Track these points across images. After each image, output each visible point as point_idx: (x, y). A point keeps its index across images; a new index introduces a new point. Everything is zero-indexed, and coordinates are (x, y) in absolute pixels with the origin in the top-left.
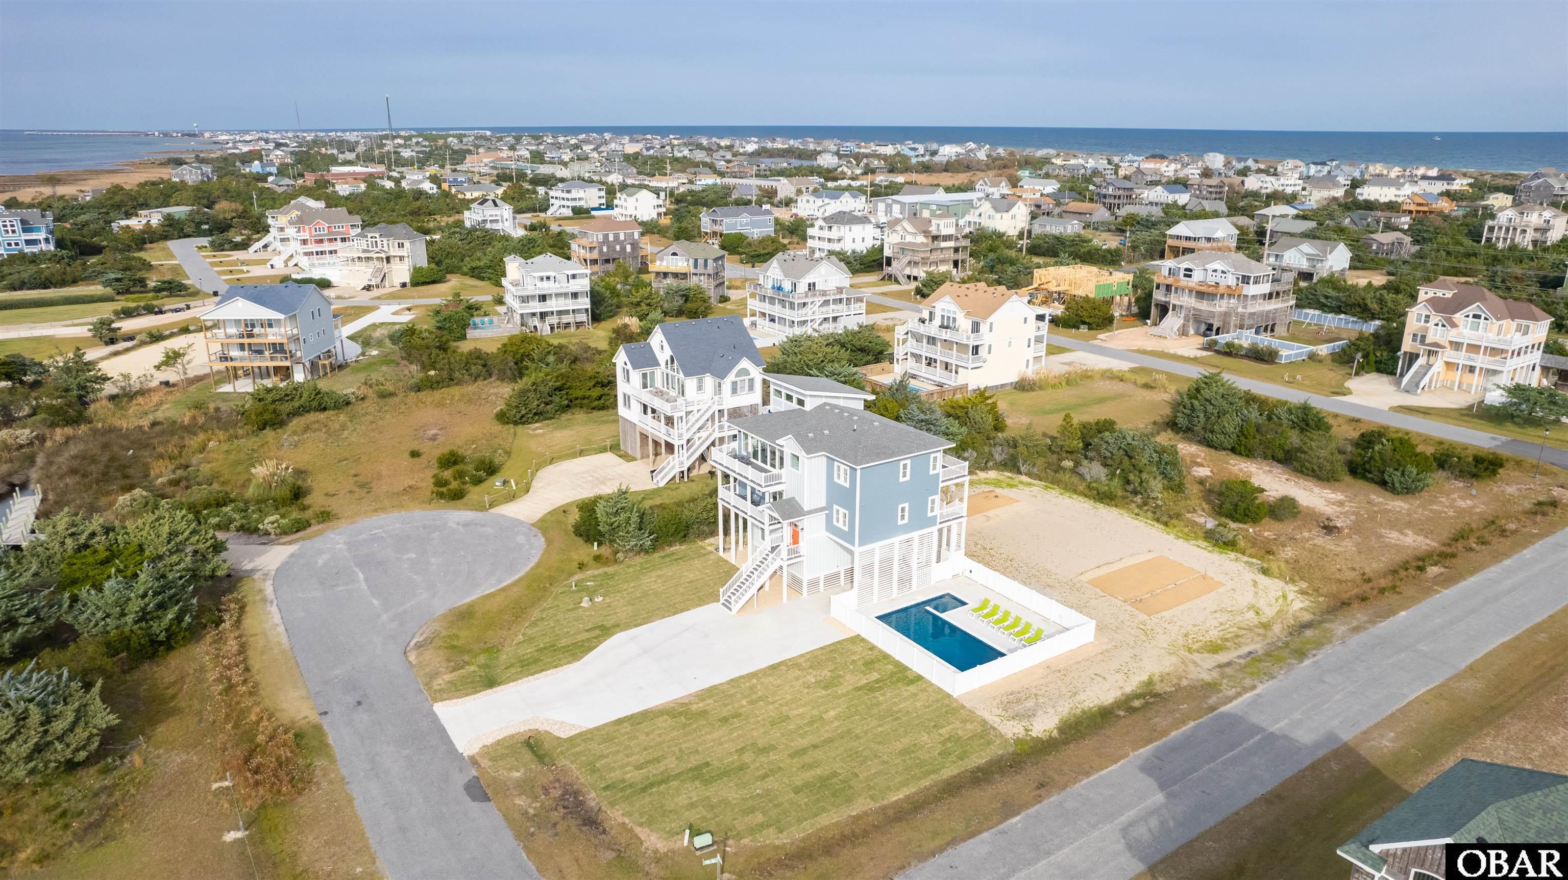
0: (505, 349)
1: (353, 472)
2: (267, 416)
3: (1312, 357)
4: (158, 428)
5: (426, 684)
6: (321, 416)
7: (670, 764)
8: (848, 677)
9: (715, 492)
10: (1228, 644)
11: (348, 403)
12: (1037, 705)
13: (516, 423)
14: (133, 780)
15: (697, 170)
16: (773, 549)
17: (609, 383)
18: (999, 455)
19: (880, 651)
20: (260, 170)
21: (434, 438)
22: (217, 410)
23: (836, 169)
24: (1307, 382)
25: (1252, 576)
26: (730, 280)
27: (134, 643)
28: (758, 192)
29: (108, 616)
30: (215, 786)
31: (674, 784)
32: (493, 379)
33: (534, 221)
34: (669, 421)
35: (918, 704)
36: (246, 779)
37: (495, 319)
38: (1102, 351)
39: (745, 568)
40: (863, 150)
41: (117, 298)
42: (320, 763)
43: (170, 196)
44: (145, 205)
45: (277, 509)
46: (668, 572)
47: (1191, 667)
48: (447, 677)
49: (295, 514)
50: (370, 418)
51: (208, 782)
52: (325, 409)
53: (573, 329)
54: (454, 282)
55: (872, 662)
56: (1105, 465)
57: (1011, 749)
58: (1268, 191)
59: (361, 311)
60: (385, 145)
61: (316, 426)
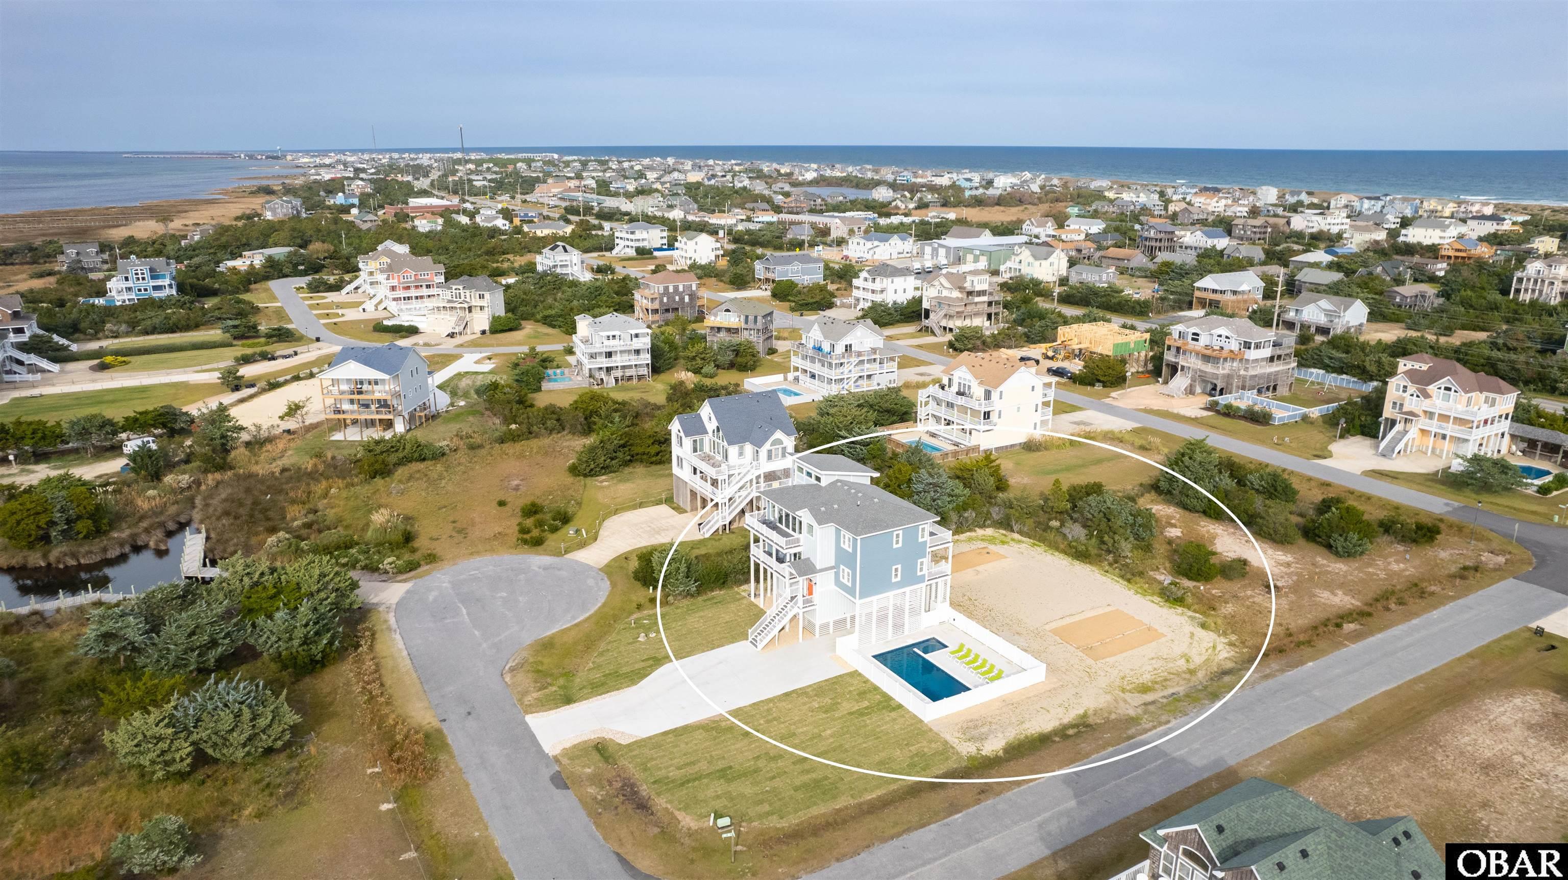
0: (575, 406)
1: (452, 519)
2: (377, 466)
3: (1305, 418)
4: (287, 474)
5: (520, 700)
6: (421, 466)
7: (703, 766)
8: (844, 704)
9: (747, 547)
10: (1156, 686)
11: (443, 454)
12: (990, 730)
13: (585, 476)
14: (311, 764)
15: (755, 205)
16: (793, 598)
17: (665, 441)
18: (996, 513)
19: (872, 684)
20: (343, 202)
21: (517, 488)
22: (333, 458)
23: (890, 203)
24: (1294, 445)
25: (1191, 629)
26: (778, 330)
27: (300, 661)
28: (812, 232)
29: (280, 639)
30: (369, 771)
31: (705, 781)
32: (565, 432)
33: (601, 263)
34: (715, 483)
35: (896, 727)
36: (391, 767)
37: (566, 371)
38: (1112, 410)
39: (771, 612)
40: (919, 180)
41: (235, 342)
42: (443, 757)
43: (269, 236)
44: (248, 246)
45: (392, 551)
46: (708, 613)
47: (1122, 704)
48: (535, 695)
49: (407, 557)
50: (462, 468)
51: (364, 768)
52: (424, 459)
53: (635, 381)
54: (529, 328)
55: (864, 693)
56: (1085, 526)
57: (964, 764)
58: (1314, 230)
59: (447, 359)
60: (457, 171)
61: (418, 475)
